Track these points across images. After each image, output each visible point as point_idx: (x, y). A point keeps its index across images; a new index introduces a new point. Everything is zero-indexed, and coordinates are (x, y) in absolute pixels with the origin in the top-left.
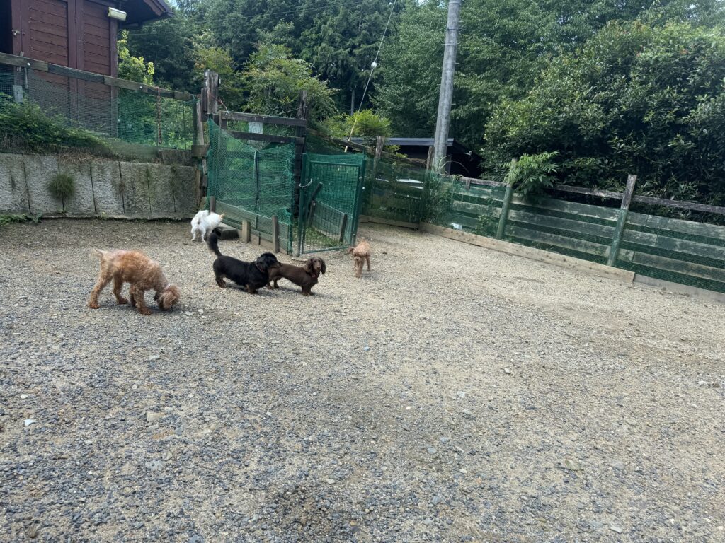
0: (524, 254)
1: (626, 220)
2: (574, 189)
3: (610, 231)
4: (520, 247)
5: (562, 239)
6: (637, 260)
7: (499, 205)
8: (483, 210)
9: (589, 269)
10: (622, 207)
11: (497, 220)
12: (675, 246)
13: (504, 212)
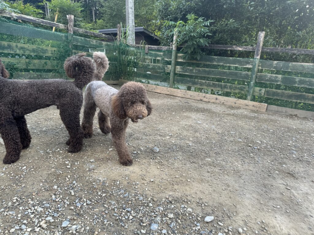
0: (188, 97)
1: (259, 66)
2: (219, 46)
3: (247, 75)
4: (186, 92)
5: (213, 84)
6: (267, 95)
7: (169, 63)
8: (159, 67)
9: (234, 104)
10: (255, 57)
11: (169, 74)
12: (295, 82)
13: (173, 68)
